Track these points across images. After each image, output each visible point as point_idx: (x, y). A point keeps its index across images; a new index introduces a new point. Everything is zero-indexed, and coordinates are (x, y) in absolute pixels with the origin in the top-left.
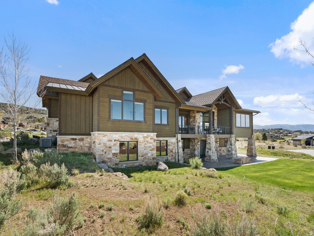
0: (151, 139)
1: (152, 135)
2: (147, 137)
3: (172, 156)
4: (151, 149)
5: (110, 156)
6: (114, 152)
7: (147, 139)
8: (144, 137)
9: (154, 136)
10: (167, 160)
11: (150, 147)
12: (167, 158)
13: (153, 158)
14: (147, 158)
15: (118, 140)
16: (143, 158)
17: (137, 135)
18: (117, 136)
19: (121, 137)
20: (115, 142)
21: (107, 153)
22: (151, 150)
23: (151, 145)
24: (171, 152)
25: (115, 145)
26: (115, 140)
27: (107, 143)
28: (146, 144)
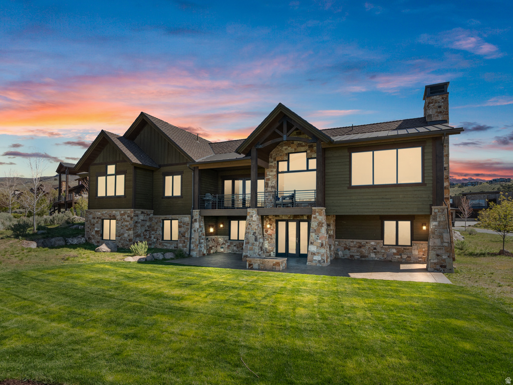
0: (128, 216)
1: (129, 212)
2: (124, 214)
3: (184, 242)
4: (127, 228)
5: (93, 233)
6: (96, 229)
7: (124, 217)
8: (122, 215)
9: (131, 213)
10: (177, 247)
11: (126, 226)
12: (177, 245)
13: (129, 240)
14: (123, 238)
15: (100, 218)
16: (119, 238)
17: (114, 212)
18: (99, 213)
19: (102, 214)
20: (97, 220)
21: (92, 230)
22: (127, 230)
23: (128, 223)
24: (183, 236)
25: (97, 222)
26: (98, 218)
27: (92, 220)
28: (122, 223)
